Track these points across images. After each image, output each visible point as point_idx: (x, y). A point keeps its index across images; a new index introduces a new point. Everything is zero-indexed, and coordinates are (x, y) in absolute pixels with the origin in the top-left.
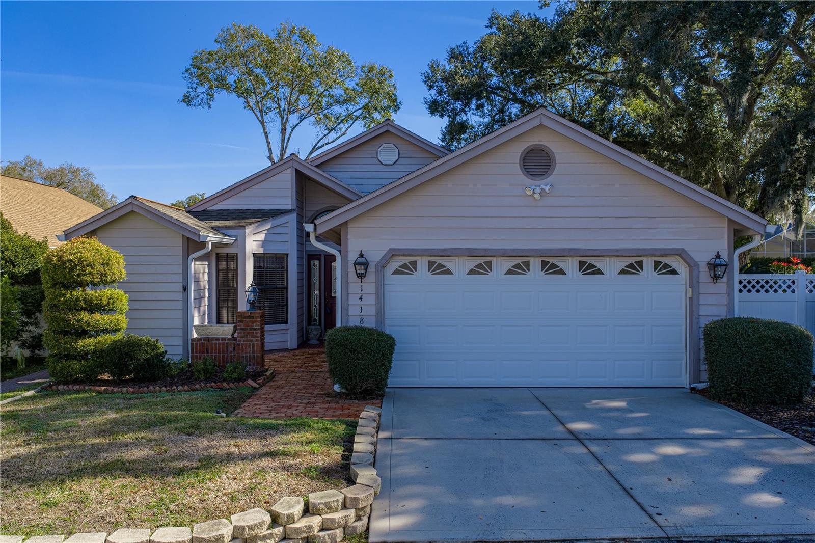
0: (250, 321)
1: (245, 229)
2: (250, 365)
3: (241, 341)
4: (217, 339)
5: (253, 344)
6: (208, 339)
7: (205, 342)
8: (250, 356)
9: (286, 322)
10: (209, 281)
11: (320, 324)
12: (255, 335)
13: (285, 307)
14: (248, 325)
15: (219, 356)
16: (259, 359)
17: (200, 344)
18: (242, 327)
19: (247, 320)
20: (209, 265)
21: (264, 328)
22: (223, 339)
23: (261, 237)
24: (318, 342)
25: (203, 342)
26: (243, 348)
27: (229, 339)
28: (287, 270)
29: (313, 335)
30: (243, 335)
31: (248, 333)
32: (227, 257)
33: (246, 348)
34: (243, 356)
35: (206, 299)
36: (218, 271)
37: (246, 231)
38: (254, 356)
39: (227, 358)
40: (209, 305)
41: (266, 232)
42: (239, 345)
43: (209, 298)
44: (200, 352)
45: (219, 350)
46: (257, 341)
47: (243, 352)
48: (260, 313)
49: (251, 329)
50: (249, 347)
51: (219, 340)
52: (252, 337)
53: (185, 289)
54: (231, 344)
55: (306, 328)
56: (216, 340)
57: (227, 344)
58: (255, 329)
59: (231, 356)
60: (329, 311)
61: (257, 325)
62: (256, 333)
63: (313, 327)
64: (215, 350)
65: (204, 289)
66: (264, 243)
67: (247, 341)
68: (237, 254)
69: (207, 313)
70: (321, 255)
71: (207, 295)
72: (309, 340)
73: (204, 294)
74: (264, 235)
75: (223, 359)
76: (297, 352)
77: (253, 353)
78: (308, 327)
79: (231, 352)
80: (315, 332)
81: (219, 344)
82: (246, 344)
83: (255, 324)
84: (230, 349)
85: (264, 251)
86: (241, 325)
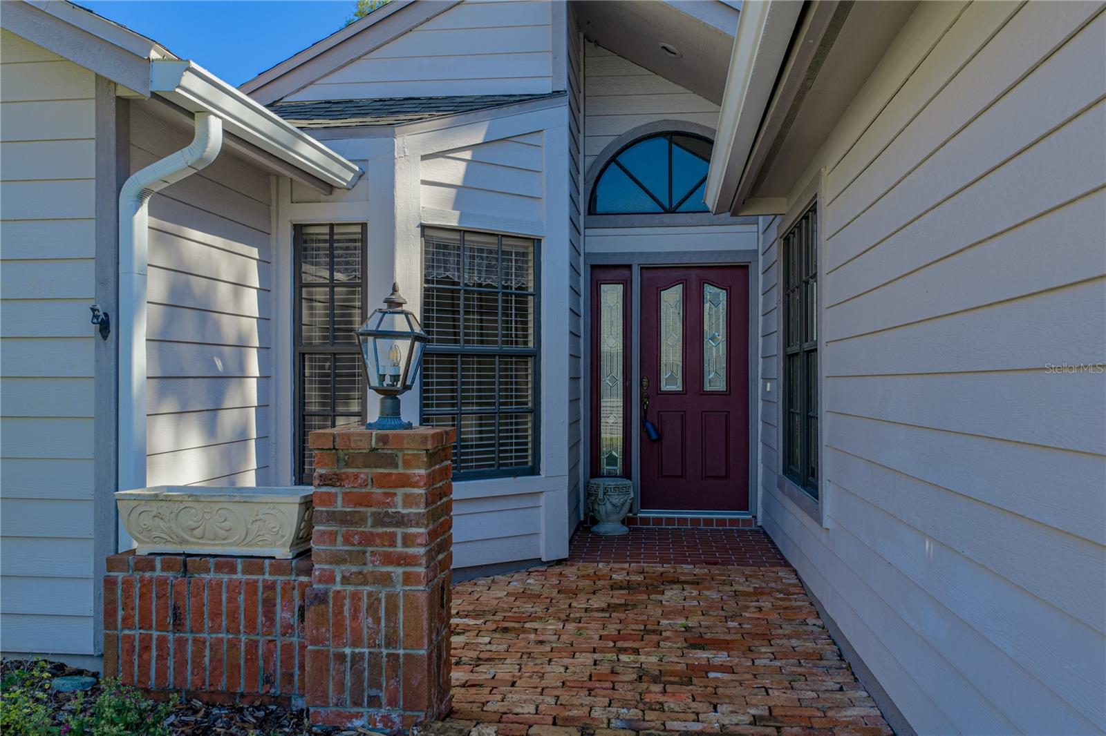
0: (379, 481)
1: (393, 135)
2: (374, 702)
3: (331, 579)
4: (225, 562)
5: (391, 599)
6: (185, 563)
7: (170, 575)
8: (375, 659)
9: (534, 471)
10: (263, 320)
11: (627, 474)
12: (399, 549)
13: (530, 418)
14: (366, 500)
15: (233, 645)
16: (420, 677)
17: (146, 584)
18: (339, 506)
19: (364, 473)
20: (263, 263)
21: (446, 491)
22: (254, 563)
23: (453, 171)
24: (625, 529)
25: (158, 573)
26: (339, 612)
27: (279, 566)
28: (537, 294)
29: (609, 506)
30: (340, 546)
31: (368, 539)
32: (331, 241)
33: (355, 617)
34: (341, 658)
35: (252, 386)
36: (299, 284)
37: (398, 142)
38: (394, 658)
39: (268, 657)
40: (262, 407)
41: (467, 155)
42: (321, 599)
43: (263, 379)
44: (145, 623)
45: (233, 616)
46: (407, 578)
47: (338, 635)
48: (425, 438)
49: (380, 520)
50: (373, 609)
51: (233, 570)
52: (389, 559)
53: (106, 325)
54: (288, 588)
55: (587, 485)
56: (219, 568)
57: (270, 587)
58: (401, 521)
59: (287, 649)
60: (654, 436)
61: (409, 500)
62: (408, 540)
63: (611, 483)
64: (215, 615)
65: (242, 346)
66: (464, 193)
67: (362, 579)
68: (364, 226)
69: (253, 434)
70: (629, 267)
71: (254, 368)
72: (595, 521)
73: (242, 364)
74: (462, 166)
75: (251, 660)
76: (570, 571)
77: (391, 642)
78: (593, 481)
79: (287, 629)
80: (616, 499)
81: (233, 589)
82: (356, 597)
83: (400, 492)
84: (283, 615)
85: (461, 219)
86: (330, 499)
